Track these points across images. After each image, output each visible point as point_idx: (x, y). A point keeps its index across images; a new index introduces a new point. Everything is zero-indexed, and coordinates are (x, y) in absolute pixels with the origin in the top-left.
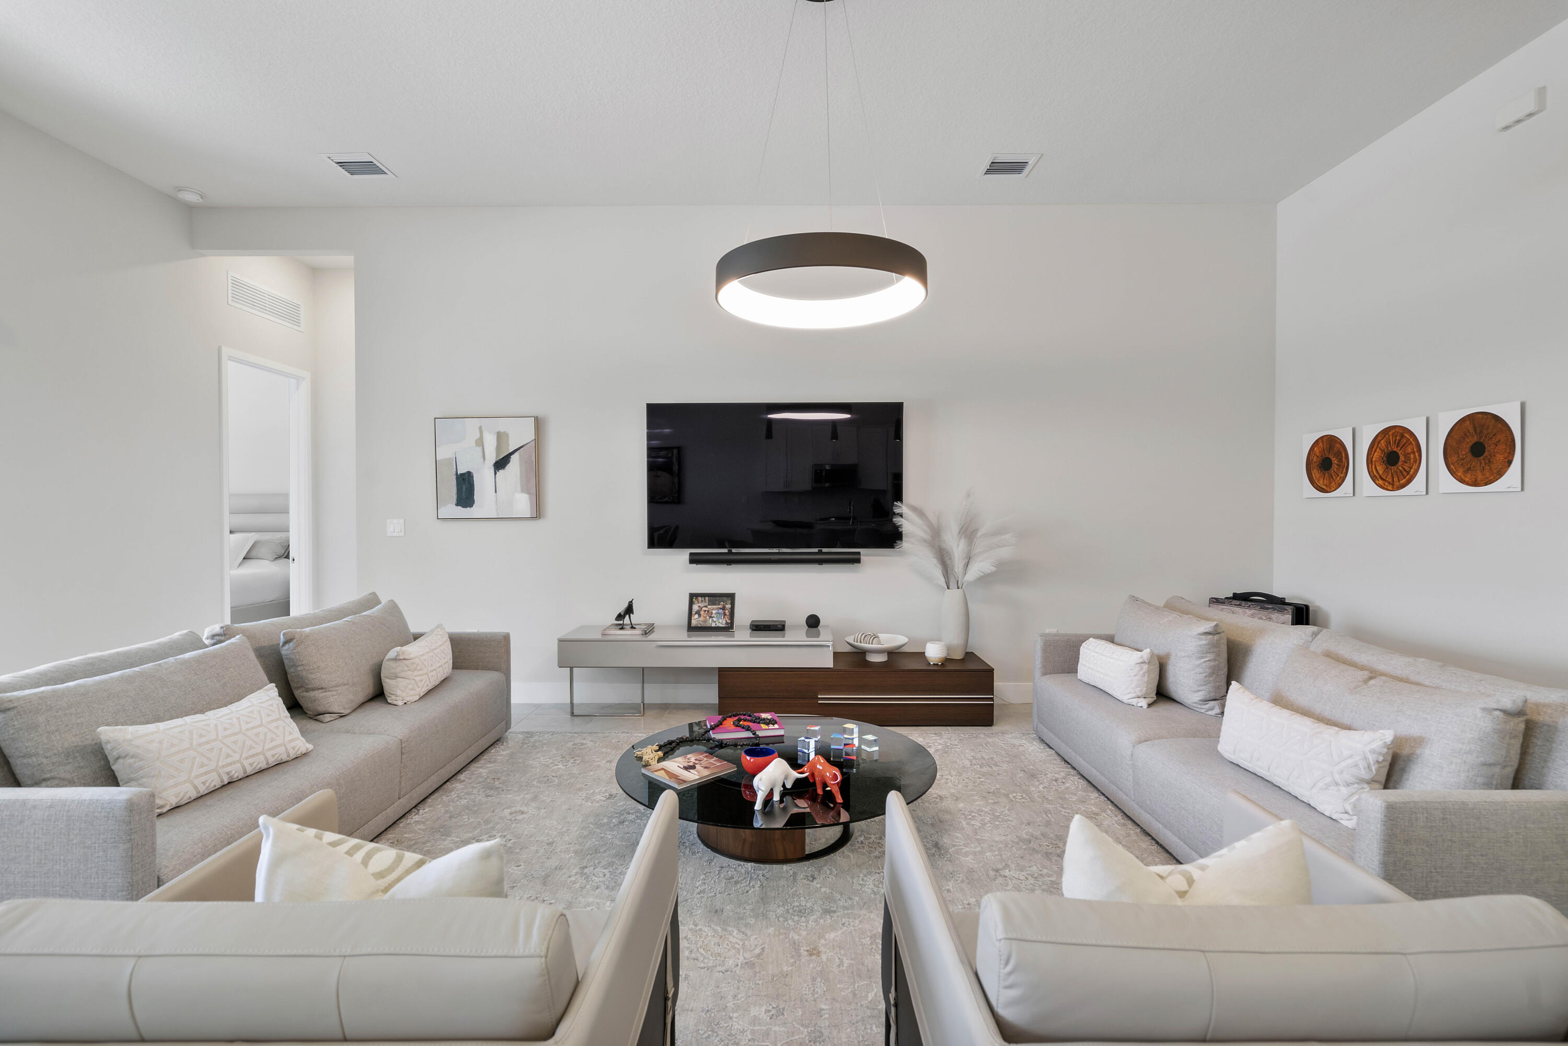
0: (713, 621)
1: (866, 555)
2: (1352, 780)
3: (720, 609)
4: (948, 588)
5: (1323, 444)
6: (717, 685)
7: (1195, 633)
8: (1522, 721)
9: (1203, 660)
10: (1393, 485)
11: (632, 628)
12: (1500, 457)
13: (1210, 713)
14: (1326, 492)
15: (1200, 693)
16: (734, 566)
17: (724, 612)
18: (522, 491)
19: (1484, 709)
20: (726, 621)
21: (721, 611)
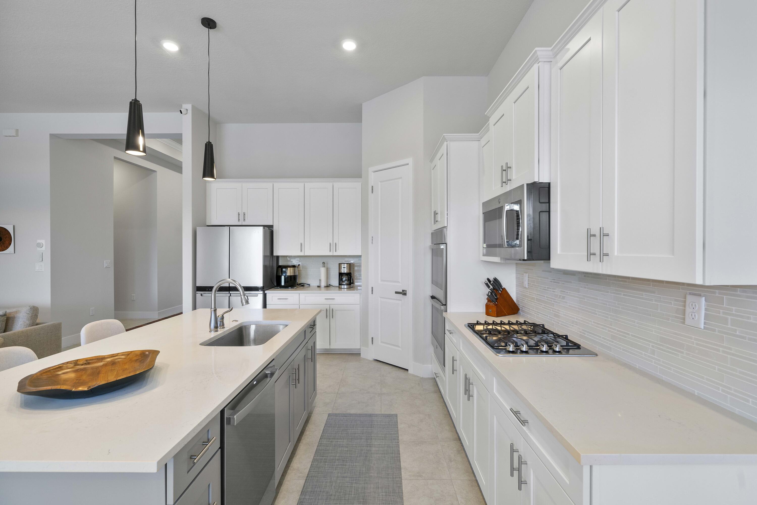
8: (5, 317)
12: (7, 242)
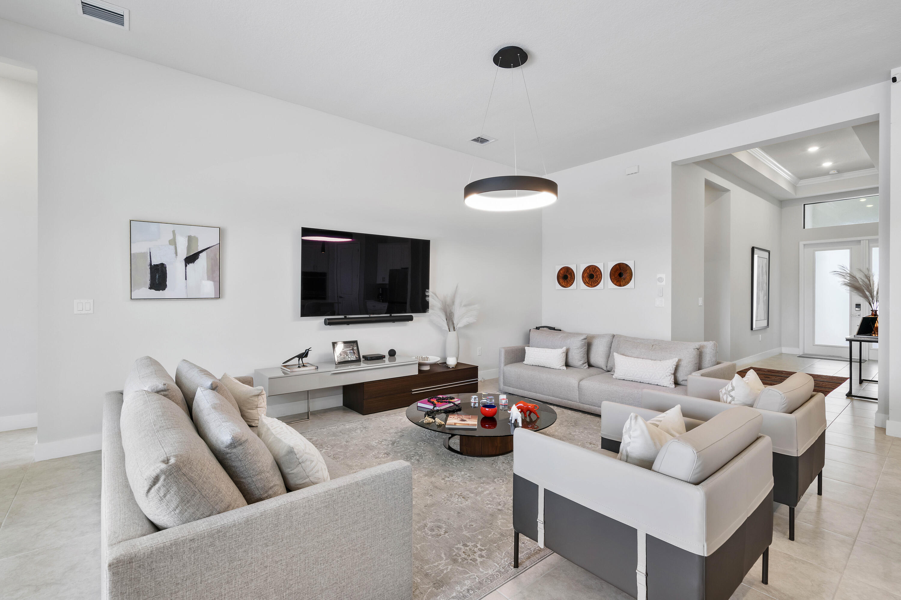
0: (348, 357)
1: (415, 317)
2: (670, 374)
3: (351, 350)
4: (450, 331)
5: (564, 270)
6: (342, 395)
7: (581, 339)
9: (582, 349)
10: (592, 285)
11: (304, 366)
12: (628, 278)
13: (584, 368)
14: (566, 287)
15: (582, 361)
16: (351, 326)
17: (354, 352)
18: (208, 279)
19: (693, 349)
20: (356, 356)
21: (352, 351)
